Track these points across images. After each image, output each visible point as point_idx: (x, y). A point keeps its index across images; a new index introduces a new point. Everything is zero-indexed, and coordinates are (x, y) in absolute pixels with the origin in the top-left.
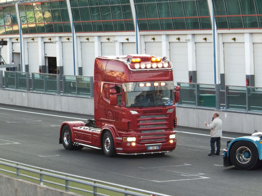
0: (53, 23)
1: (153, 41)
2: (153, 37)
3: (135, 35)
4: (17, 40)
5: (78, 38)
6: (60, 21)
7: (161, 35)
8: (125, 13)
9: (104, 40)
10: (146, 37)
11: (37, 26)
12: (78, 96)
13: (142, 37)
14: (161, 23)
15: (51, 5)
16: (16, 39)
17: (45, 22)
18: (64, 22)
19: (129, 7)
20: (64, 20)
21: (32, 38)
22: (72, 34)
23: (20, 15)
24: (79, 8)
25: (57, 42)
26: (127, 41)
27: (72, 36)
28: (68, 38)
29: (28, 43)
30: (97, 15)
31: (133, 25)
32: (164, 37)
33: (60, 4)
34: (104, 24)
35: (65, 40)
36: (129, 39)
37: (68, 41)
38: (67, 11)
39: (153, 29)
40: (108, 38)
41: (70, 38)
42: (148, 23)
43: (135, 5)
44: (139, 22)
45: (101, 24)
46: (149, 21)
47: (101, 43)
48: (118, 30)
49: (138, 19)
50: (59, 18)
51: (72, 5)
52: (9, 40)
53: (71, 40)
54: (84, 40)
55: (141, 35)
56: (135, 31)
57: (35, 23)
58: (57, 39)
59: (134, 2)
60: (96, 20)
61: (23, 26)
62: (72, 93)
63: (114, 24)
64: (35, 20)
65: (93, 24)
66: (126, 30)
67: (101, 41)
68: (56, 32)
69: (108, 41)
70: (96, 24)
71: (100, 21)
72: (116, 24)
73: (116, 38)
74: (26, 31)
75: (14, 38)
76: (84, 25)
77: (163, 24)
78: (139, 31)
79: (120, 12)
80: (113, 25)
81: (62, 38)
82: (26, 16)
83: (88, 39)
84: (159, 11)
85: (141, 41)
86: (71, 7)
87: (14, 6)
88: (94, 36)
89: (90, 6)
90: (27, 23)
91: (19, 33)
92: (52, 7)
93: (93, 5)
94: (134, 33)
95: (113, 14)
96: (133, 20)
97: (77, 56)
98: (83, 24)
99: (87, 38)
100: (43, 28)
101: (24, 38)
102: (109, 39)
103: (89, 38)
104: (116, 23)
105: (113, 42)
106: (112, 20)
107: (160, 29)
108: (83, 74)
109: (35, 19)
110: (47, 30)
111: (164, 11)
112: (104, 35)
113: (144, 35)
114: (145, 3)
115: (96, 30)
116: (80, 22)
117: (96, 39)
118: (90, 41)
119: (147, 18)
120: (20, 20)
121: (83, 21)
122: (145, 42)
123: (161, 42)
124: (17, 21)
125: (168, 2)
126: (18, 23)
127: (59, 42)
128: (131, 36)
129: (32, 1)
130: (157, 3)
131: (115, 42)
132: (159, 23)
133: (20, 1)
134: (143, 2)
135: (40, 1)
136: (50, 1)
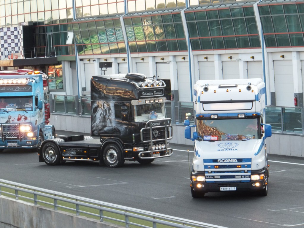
0: (165, 40)
1: (282, 58)
2: (282, 54)
3: (261, 53)
4: (124, 60)
5: (195, 57)
6: (174, 37)
7: (291, 52)
8: (249, 26)
9: (226, 58)
10: (274, 54)
11: (146, 44)
13: (270, 55)
14: (291, 37)
15: (163, 19)
16: (123, 58)
18: (178, 39)
19: (254, 20)
20: (178, 36)
21: (142, 58)
22: (188, 52)
23: (126, 30)
24: (196, 22)
25: (171, 61)
26: (252, 60)
27: (188, 54)
28: (183, 57)
29: (136, 63)
30: (216, 28)
31: (258, 40)
32: (294, 55)
33: (174, 18)
34: (225, 39)
36: (254, 58)
37: (183, 60)
38: (181, 26)
39: (282, 45)
40: (230, 56)
41: (186, 57)
42: (276, 37)
43: (260, 18)
44: (265, 36)
45: (221, 40)
47: (222, 62)
48: (241, 46)
49: (265, 34)
50: (172, 34)
51: (187, 18)
52: (115, 60)
53: (187, 59)
54: (202, 59)
55: (268, 53)
56: (261, 48)
57: (144, 40)
58: (171, 59)
59: (260, 15)
60: (216, 36)
61: (130, 44)
63: (236, 39)
64: (145, 36)
65: (213, 40)
66: (251, 47)
67: (222, 60)
68: (169, 50)
69: (230, 59)
70: (216, 40)
71: (221, 36)
73: (240, 57)
74: (135, 49)
75: (120, 58)
76: (201, 42)
77: (293, 38)
78: (266, 48)
80: (235, 41)
81: (176, 57)
82: (134, 31)
83: (207, 58)
84: (288, 25)
85: (269, 59)
86: (186, 21)
87: (119, 20)
88: (213, 54)
89: (209, 20)
90: (135, 40)
91: (126, 52)
92: (163, 21)
93: (212, 19)
94: (260, 50)
95: (235, 27)
96: (259, 35)
97: (195, 78)
98: (201, 40)
99: (205, 56)
100: (154, 45)
101: (132, 58)
102: (231, 58)
103: (208, 57)
104: (239, 39)
105: (236, 61)
106: (235, 36)
107: (290, 45)
109: (145, 34)
110: (159, 48)
111: (293, 24)
112: (225, 53)
113: (272, 52)
114: (272, 15)
115: (216, 47)
117: (216, 58)
118: (209, 60)
119: (275, 32)
120: (127, 36)
121: (201, 38)
122: (273, 61)
123: (292, 60)
124: (123, 38)
125: (298, 14)
126: (124, 40)
127: (173, 61)
128: (257, 53)
129: (140, 14)
130: (285, 16)
131: (238, 61)
132: (288, 38)
133: (125, 14)
134: (269, 14)
135: (150, 14)
136: (161, 14)
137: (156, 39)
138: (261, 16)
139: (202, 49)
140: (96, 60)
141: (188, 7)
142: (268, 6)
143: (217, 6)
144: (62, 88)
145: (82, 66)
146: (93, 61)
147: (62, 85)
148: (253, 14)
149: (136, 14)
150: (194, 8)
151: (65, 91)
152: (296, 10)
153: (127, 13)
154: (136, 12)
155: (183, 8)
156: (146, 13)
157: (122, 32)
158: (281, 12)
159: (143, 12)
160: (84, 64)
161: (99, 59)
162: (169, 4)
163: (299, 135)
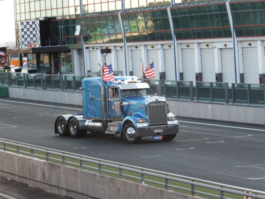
0: (155, 31)
1: (249, 46)
2: (249, 43)
3: (232, 41)
4: (121, 48)
5: (179, 45)
6: (162, 29)
7: (256, 41)
8: (223, 21)
9: (204, 46)
11: (140, 35)
12: (179, 100)
13: (239, 43)
14: (257, 29)
15: (153, 15)
16: (121, 47)
17: (148, 31)
18: (165, 31)
19: (226, 15)
20: (165, 28)
21: (136, 46)
22: (173, 41)
23: (123, 24)
24: (180, 17)
25: (159, 49)
26: (225, 47)
27: (173, 43)
28: (169, 45)
29: (131, 50)
30: (196, 23)
31: (230, 31)
32: (259, 43)
33: (162, 14)
34: (203, 31)
35: (166, 47)
36: (227, 45)
37: (169, 48)
38: (168, 20)
39: (249, 35)
41: (171, 45)
42: (244, 29)
43: (232, 13)
44: (236, 28)
45: (200, 32)
46: (245, 28)
47: (201, 49)
48: (216, 36)
49: (236, 26)
51: (172, 14)
52: (114, 48)
53: (173, 47)
54: (184, 47)
57: (138, 32)
58: (159, 47)
59: (231, 10)
60: (195, 28)
61: (126, 35)
62: (173, 98)
65: (193, 31)
66: (224, 37)
68: (158, 40)
69: (207, 47)
70: (196, 32)
71: (199, 28)
72: (214, 31)
73: (215, 45)
74: (130, 39)
75: (119, 47)
77: (258, 30)
78: (236, 38)
79: (218, 20)
80: (211, 32)
81: (163, 45)
82: (129, 25)
83: (188, 46)
84: (254, 19)
85: (238, 47)
86: (172, 15)
87: (117, 15)
88: (193, 43)
89: (190, 15)
90: (130, 32)
91: (123, 41)
92: (153, 16)
93: (193, 14)
94: (231, 39)
95: (211, 21)
96: (230, 27)
97: (178, 62)
98: (184, 32)
100: (146, 36)
101: (128, 46)
102: (208, 45)
103: (190, 45)
106: (211, 28)
107: (255, 35)
108: (184, 79)
109: (138, 28)
110: (149, 38)
111: (258, 19)
112: (203, 42)
113: (241, 41)
114: (241, 11)
115: (196, 37)
116: (181, 30)
117: (196, 46)
118: (190, 47)
119: (243, 25)
120: (124, 29)
121: (183, 29)
122: (242, 48)
123: (257, 47)
124: (121, 30)
125: (262, 10)
126: (121, 32)
127: (161, 49)
128: (229, 42)
129: (134, 10)
130: (252, 11)
131: (214, 48)
132: (254, 30)
133: (122, 11)
134: (239, 10)
135: (143, 10)
136: (152, 11)
137: (147, 30)
138: (232, 12)
139: (184, 39)
140: (99, 48)
141: (173, 4)
142: (237, 3)
143: (197, 4)
144: (72, 71)
145: (88, 53)
146: (97, 49)
147: (71, 69)
148: (226, 10)
149: (131, 11)
150: (178, 6)
151: (74, 73)
152: (261, 7)
153: (124, 10)
154: (131, 9)
155: (169, 5)
156: (139, 10)
157: (120, 25)
158: (248, 8)
159: (136, 9)
160: (89, 51)
161: (101, 47)
162: (157, 3)
163: (263, 107)
